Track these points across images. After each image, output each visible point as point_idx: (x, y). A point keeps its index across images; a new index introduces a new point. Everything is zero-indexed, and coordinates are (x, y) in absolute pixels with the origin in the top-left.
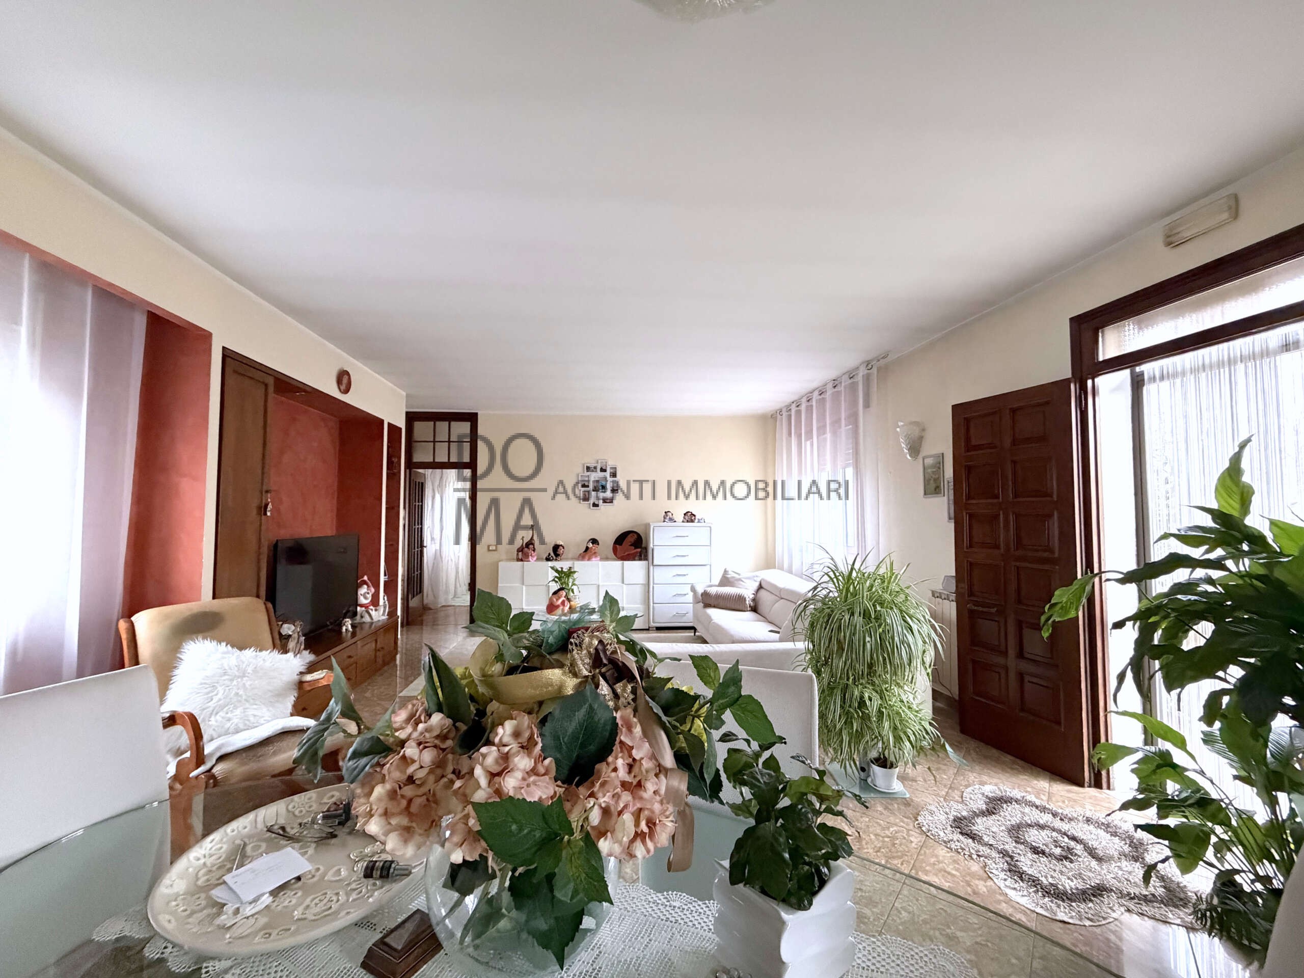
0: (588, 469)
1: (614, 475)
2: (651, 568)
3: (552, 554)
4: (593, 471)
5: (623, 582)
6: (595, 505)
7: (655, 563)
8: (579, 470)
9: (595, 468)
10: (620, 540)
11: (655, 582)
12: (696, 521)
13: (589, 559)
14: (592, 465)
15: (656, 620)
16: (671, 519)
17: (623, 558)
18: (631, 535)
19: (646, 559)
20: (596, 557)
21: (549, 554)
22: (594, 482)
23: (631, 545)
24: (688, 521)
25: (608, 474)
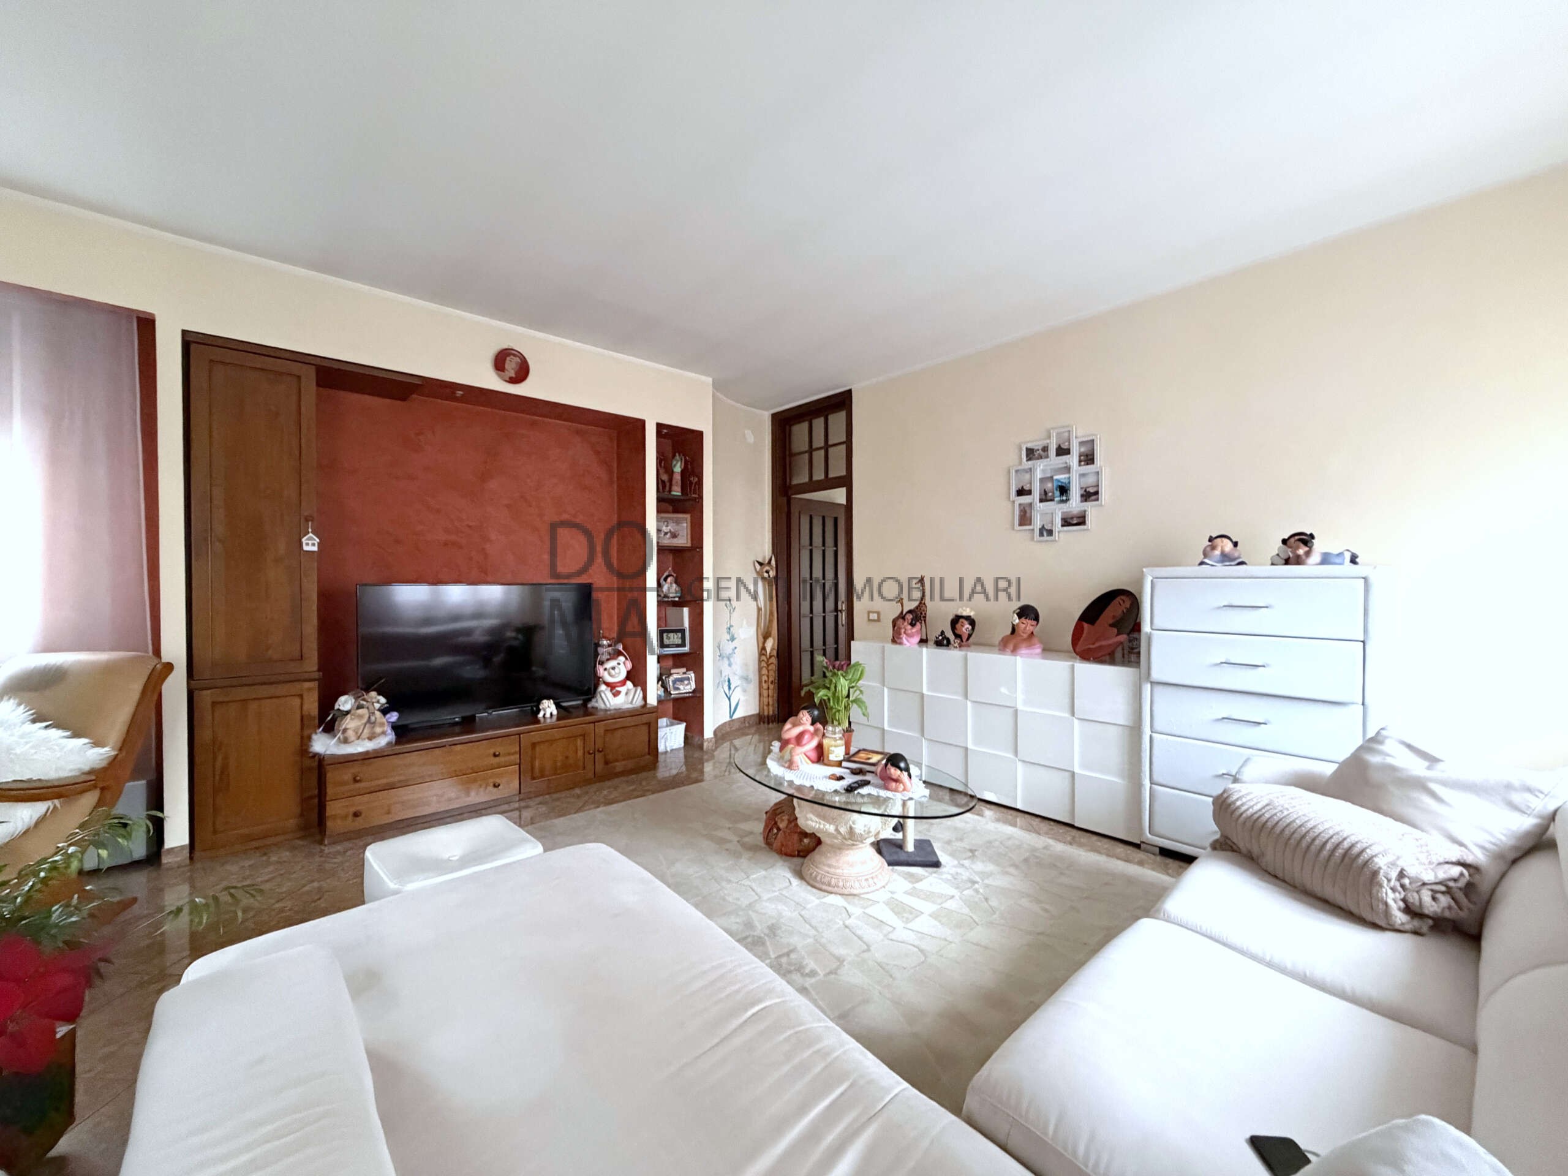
0: (1031, 454)
1: (1088, 458)
2: (1147, 688)
3: (950, 634)
4: (1040, 457)
5: (1073, 714)
6: (1046, 532)
7: (1156, 675)
8: (1013, 458)
9: (1045, 449)
10: (1094, 612)
11: (1158, 726)
12: (1315, 558)
13: (1014, 651)
14: (1037, 445)
15: (1157, 828)
16: (1225, 558)
17: (1089, 654)
18: (1118, 599)
19: (1137, 664)
20: (1030, 646)
21: (942, 633)
22: (1042, 480)
23: (1112, 625)
24: (1287, 562)
25: (1073, 459)
